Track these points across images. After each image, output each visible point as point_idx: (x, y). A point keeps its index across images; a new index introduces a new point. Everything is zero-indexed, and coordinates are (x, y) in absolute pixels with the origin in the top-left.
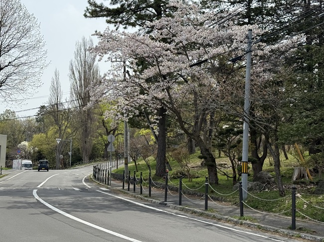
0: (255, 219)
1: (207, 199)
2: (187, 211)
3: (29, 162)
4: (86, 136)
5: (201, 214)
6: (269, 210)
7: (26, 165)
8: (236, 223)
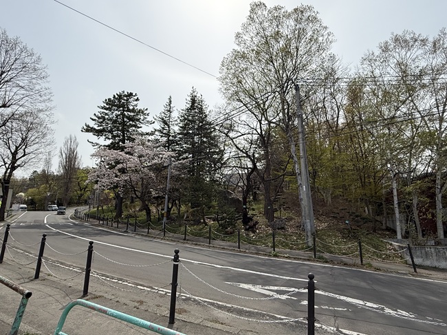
0: (170, 237)
1: (149, 229)
2: (139, 234)
3: (25, 206)
4: (67, 191)
5: (146, 236)
6: (175, 233)
7: (22, 208)
8: (162, 239)
